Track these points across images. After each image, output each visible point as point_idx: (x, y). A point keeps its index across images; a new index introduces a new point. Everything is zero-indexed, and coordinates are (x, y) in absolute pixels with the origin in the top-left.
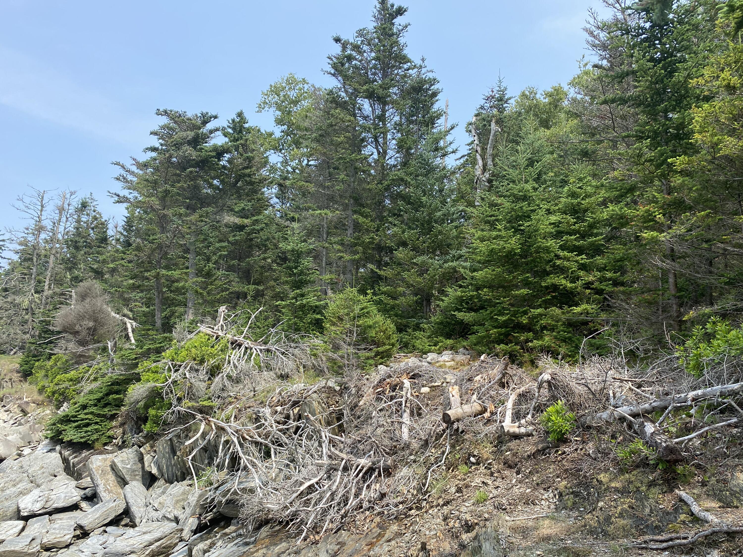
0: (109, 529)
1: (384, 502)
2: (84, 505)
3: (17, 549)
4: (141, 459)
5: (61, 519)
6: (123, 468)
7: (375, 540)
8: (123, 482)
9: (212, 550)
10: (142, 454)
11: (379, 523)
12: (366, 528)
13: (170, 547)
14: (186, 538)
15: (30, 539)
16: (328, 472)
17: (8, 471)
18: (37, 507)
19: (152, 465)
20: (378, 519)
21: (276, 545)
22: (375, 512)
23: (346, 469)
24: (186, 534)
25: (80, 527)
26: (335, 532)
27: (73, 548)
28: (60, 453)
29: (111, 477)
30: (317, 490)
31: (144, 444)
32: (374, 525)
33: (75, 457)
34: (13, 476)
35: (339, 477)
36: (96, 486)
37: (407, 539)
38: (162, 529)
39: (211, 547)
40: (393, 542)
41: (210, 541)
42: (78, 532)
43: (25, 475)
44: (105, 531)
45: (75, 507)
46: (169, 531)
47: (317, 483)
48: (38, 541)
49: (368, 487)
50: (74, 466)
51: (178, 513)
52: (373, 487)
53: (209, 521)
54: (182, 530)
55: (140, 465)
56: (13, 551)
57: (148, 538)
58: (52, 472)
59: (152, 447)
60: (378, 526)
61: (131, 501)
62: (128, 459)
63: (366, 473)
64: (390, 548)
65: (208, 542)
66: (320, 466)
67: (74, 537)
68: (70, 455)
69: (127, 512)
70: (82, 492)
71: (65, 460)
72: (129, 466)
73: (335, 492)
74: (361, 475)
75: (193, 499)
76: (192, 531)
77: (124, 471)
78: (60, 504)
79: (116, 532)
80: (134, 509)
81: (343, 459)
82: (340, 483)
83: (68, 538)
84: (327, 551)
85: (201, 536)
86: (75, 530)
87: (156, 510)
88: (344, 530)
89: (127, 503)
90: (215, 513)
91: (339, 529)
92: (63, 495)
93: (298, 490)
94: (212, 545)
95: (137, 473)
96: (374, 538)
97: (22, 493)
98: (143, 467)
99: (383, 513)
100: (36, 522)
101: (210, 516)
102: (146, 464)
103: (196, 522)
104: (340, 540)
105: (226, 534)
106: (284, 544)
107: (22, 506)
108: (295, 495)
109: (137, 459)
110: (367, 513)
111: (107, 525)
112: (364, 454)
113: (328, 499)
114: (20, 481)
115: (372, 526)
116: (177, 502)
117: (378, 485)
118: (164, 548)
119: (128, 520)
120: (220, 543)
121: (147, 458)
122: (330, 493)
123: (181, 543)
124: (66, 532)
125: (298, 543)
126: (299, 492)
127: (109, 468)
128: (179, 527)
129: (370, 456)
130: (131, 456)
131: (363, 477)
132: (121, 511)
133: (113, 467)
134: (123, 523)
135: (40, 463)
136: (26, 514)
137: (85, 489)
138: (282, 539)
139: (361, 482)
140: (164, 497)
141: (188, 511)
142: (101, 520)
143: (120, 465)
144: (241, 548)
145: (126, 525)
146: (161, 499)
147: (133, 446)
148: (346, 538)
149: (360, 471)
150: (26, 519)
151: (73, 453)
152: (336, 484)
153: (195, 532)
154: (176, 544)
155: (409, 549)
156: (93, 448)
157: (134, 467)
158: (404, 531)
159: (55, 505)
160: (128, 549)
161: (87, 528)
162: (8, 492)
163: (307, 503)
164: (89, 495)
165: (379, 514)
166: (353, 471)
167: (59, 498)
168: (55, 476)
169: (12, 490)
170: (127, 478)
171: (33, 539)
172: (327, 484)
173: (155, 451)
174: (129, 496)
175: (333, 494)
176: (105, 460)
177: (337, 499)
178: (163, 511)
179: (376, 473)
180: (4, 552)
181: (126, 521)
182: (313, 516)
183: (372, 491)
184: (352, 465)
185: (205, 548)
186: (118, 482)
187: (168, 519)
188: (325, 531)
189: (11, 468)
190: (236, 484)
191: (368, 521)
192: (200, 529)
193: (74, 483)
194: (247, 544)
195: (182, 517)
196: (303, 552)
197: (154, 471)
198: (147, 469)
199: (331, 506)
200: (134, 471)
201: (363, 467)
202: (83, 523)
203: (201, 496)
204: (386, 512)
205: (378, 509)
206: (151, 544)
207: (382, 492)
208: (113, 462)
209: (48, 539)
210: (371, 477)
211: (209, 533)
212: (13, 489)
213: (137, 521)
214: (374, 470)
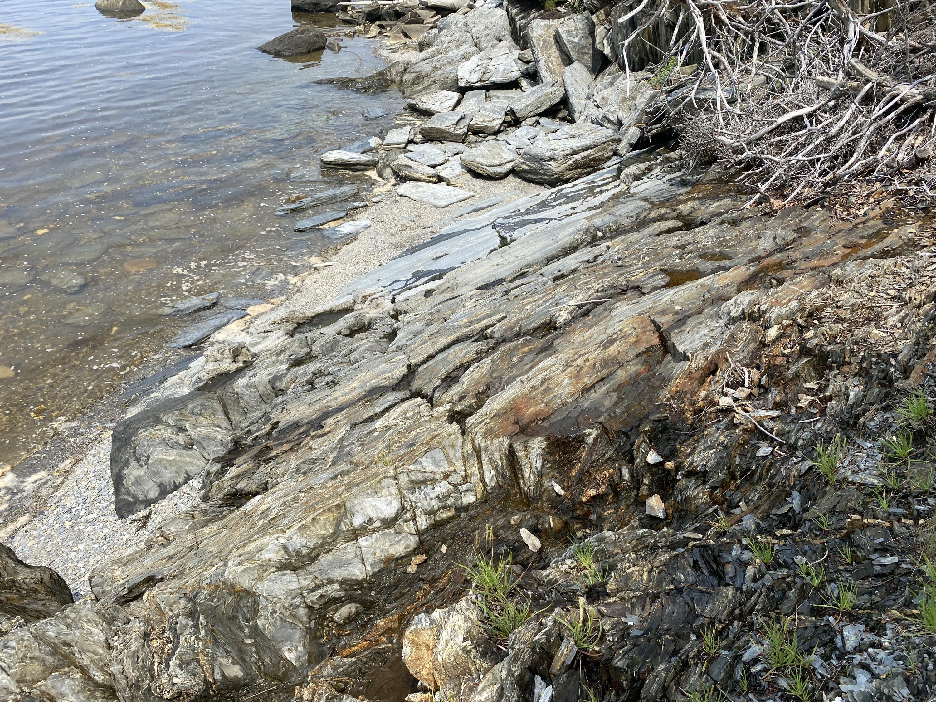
0: (543, 120)
1: (916, 175)
2: (524, 83)
3: (443, 127)
4: (592, 33)
5: (498, 97)
6: (569, 41)
7: (864, 241)
8: (567, 60)
9: (645, 179)
10: (593, 24)
11: (887, 211)
12: (862, 212)
13: (601, 160)
14: (622, 151)
15: (459, 117)
16: (836, 97)
17: (453, 27)
18: (474, 78)
19: (605, 41)
20: (889, 203)
21: (716, 198)
22: (891, 188)
23: (868, 99)
24: (622, 147)
25: (511, 112)
26: (808, 206)
27: (501, 137)
28: (507, 11)
29: (554, 52)
30: (806, 127)
31: (598, 9)
32: (877, 211)
33: (523, 18)
34: (457, 35)
35: (850, 111)
36: (536, 62)
37: (918, 263)
38: (593, 136)
39: (644, 174)
40: (888, 262)
41: (647, 164)
42: (509, 118)
43: (469, 35)
44: (538, 123)
45: (514, 85)
46: (601, 140)
47: (810, 115)
48: (466, 121)
49: (902, 138)
50: (521, 31)
51: (621, 115)
52: (910, 140)
53: (654, 136)
54: (619, 141)
55: (590, 40)
56: (439, 129)
57: (575, 143)
58: (497, 35)
59: (607, 15)
60: (882, 216)
61: (570, 89)
62: (576, 29)
63: (906, 112)
64: (875, 273)
65: (642, 166)
66: (825, 87)
67: (504, 122)
68: (517, 14)
69: (565, 102)
70: (524, 67)
71: (512, 21)
72: (576, 40)
73: (834, 136)
74: (892, 115)
75: (642, 101)
76: (631, 145)
77: (570, 46)
78: (498, 79)
79: (549, 126)
80: (573, 100)
81: (868, 81)
82: (849, 123)
83: (496, 124)
84: (775, 239)
85: (638, 155)
86: (506, 114)
87: (598, 107)
88: (823, 207)
89: (566, 91)
90: (663, 127)
91: (815, 203)
92: (501, 68)
93: (772, 122)
94: (649, 169)
95: (586, 51)
96: (863, 237)
97: (464, 58)
98: (594, 43)
99: (906, 192)
100: (473, 97)
101: (656, 129)
102: (597, 41)
103: (638, 134)
104: (805, 224)
105: (669, 160)
106: (728, 201)
107: (460, 75)
108: (767, 128)
109: (587, 30)
110: (878, 185)
111: (541, 115)
112: (915, 77)
113: (816, 147)
114: (464, 42)
115: (872, 214)
116: (624, 100)
117: (920, 138)
118: (592, 160)
119: (566, 113)
120: (657, 171)
121: (600, 31)
122: (822, 138)
123: (614, 158)
124: (496, 116)
125: (747, 205)
126: (773, 126)
127: (552, 39)
128: (617, 137)
129: (925, 83)
130: (580, 25)
131: (899, 118)
132: (557, 100)
133: (557, 38)
134: (560, 115)
135: (485, 21)
136: (463, 85)
137: (527, 62)
138: (730, 190)
139: (892, 127)
140: (610, 90)
141: (634, 115)
142: (534, 108)
143: (564, 36)
144: (674, 188)
145: (563, 119)
146: (605, 93)
147: (584, 10)
148: (817, 223)
149: (896, 106)
150: (463, 91)
151: (521, 12)
152: (841, 123)
153: (634, 147)
154: (609, 158)
155: (911, 285)
156: (543, 8)
157: (583, 42)
158: (925, 241)
159: (493, 79)
160: (548, 154)
161: (518, 115)
162: (450, 54)
163: (780, 147)
164: (531, 71)
165: (898, 192)
166: (881, 104)
167: (497, 70)
168: (500, 41)
169: (454, 53)
170: (574, 55)
171: (462, 118)
172: (826, 119)
173: (610, 22)
174: (568, 81)
175: (829, 140)
176: (549, 27)
177: (833, 150)
178: (605, 109)
179: (926, 116)
180: (431, 128)
181: (563, 113)
182: (781, 170)
183: (904, 147)
184: (884, 94)
185: (637, 173)
186: (563, 60)
187: (610, 121)
188: (796, 197)
189: (456, 24)
190: (694, 91)
191: (871, 200)
192: (640, 144)
193: (517, 52)
194: (684, 183)
195: (626, 122)
196: (745, 224)
197: (607, 51)
198: (598, 46)
199: (818, 160)
200: (582, 47)
201: (903, 101)
202: (517, 108)
203: (652, 98)
204: (911, 193)
205: (897, 185)
206: (575, 152)
207: (919, 155)
208: (557, 31)
209: (478, 121)
210: (913, 120)
211: (650, 152)
212: (456, 51)
213: (576, 115)
214: (925, 111)
